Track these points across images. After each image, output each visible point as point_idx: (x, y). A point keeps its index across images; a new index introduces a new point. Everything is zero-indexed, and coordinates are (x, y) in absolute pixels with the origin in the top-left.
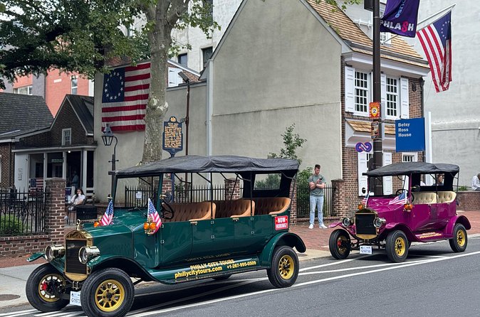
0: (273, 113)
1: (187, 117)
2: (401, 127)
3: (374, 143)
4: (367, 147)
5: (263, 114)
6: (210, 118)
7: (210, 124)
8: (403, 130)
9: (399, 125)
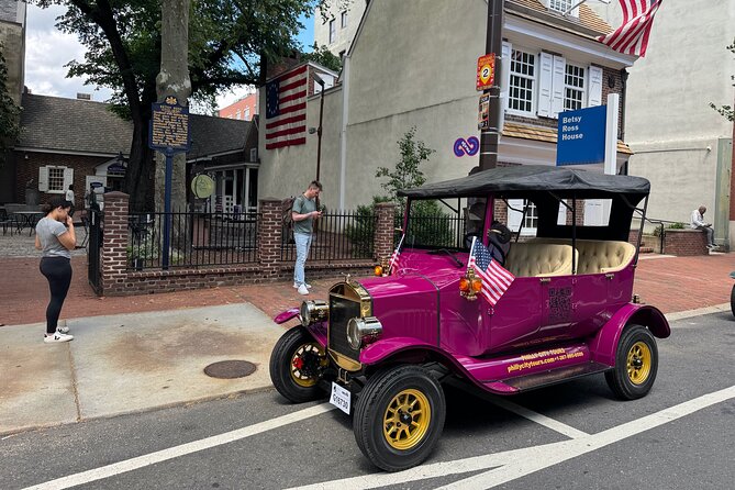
0: (405, 116)
1: (320, 128)
2: (568, 125)
3: (483, 136)
4: (472, 146)
5: (395, 120)
6: (344, 128)
7: (344, 135)
8: (569, 129)
9: (565, 120)
